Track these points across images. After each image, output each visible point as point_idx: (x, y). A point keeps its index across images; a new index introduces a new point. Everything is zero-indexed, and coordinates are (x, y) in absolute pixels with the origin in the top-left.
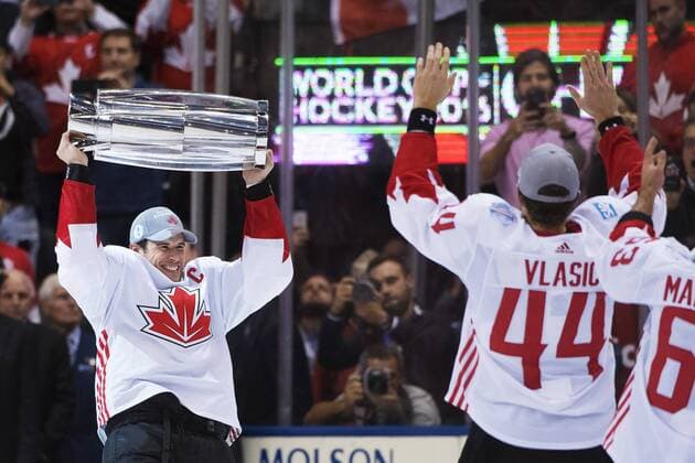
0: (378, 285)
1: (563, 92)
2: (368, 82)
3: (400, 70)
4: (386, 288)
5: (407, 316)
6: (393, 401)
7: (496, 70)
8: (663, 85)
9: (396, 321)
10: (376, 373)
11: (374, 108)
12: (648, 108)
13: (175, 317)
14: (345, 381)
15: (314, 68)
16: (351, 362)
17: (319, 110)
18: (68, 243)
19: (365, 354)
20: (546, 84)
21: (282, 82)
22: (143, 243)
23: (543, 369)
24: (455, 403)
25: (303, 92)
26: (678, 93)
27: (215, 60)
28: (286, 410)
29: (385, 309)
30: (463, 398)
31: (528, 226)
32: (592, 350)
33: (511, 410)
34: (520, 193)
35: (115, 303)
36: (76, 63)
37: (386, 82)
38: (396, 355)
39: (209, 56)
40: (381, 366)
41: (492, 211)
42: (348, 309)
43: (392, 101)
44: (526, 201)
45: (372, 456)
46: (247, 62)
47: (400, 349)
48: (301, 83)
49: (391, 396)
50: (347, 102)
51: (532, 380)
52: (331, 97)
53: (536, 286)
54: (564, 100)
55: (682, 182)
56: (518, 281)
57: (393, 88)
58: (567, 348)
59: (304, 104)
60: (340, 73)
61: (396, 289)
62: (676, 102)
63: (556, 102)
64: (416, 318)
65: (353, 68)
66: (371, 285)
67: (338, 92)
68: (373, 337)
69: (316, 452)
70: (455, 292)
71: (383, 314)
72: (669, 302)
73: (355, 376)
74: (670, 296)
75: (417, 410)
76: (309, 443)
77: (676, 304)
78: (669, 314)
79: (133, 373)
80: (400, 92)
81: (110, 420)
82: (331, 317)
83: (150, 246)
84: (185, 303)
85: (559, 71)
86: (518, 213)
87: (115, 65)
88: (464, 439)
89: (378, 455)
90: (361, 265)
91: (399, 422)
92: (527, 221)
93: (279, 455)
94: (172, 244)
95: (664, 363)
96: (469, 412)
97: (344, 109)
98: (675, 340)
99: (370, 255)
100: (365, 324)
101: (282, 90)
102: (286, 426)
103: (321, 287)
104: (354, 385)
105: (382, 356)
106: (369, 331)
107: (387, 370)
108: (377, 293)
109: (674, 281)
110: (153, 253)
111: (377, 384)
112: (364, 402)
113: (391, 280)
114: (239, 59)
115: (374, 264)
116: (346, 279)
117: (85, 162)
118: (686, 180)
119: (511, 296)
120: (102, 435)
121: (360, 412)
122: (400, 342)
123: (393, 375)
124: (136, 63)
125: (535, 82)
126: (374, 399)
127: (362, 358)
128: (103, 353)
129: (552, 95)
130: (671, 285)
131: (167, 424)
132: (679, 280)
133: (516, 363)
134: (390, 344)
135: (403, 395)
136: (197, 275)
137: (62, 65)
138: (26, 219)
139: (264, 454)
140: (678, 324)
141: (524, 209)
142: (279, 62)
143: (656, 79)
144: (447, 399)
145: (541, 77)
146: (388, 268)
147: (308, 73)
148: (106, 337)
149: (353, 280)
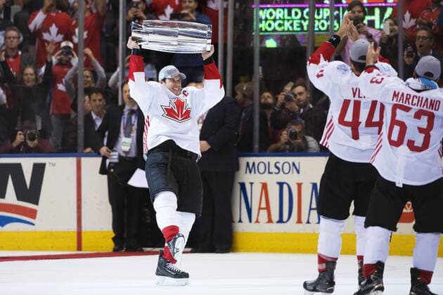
0: (295, 96)
1: (368, 18)
2: (290, 14)
3: (302, 9)
4: (298, 97)
5: (307, 108)
6: (300, 143)
7: (341, 9)
8: (407, 15)
9: (302, 110)
10: (293, 131)
11: (292, 25)
12: (402, 25)
13: (176, 111)
14: (281, 135)
15: (268, 8)
16: (283, 127)
17: (270, 25)
18: (134, 80)
19: (289, 124)
20: (362, 14)
21: (255, 14)
22: (164, 80)
23: (360, 131)
24: (324, 145)
25: (263, 18)
26: (414, 18)
27: (227, 5)
28: (256, 146)
29: (298, 105)
30: (327, 143)
31: (353, 74)
32: (380, 124)
33: (345, 148)
34: (351, 60)
35: (152, 105)
36: (172, 7)
37: (296, 14)
38: (302, 124)
39: (225, 3)
40: (296, 129)
41: (338, 68)
42: (283, 105)
43: (299, 21)
44: (353, 62)
45: (291, 165)
46: (241, 6)
47: (303, 121)
48: (262, 14)
49: (299, 141)
50: (281, 22)
51: (356, 136)
52: (275, 20)
53: (357, 98)
54: (369, 21)
55: (414, 54)
56: (349, 96)
57: (299, 16)
58: (369, 123)
59: (264, 22)
60: (278, 10)
61: (302, 97)
62: (413, 22)
63: (365, 22)
64: (310, 109)
65: (283, 8)
66: (292, 96)
67: (278, 18)
68: (293, 117)
69: (269, 163)
70: (324, 98)
71: (297, 107)
72: (395, 102)
73: (285, 132)
74: (395, 99)
75: (310, 146)
76: (266, 159)
77: (397, 103)
78: (395, 107)
79: (157, 133)
80: (302, 18)
81: (149, 151)
82: (276, 108)
83: (167, 81)
84: (180, 105)
85: (366, 9)
86: (349, 68)
87: (187, 7)
88: (328, 158)
89: (294, 164)
90: (288, 88)
91: (303, 151)
92: (353, 71)
93: (254, 164)
94: (176, 79)
95: (393, 127)
96: (329, 148)
97: (280, 25)
98: (398, 118)
99: (291, 84)
100: (289, 111)
101: (255, 17)
102: (257, 153)
103: (268, 97)
104: (285, 136)
105: (296, 124)
106: (291, 114)
107: (297, 130)
108: (294, 99)
109: (397, 93)
110: (169, 83)
111: (293, 136)
112: (288, 143)
113: (300, 94)
114: (238, 5)
115: (294, 87)
116: (282, 93)
117: (139, 48)
118: (416, 53)
119: (346, 103)
120: (145, 157)
121: (288, 147)
122: (303, 119)
123: (300, 132)
124: (196, 6)
125: (357, 14)
126: (292, 142)
127: (288, 126)
128: (147, 124)
129: (364, 19)
130: (395, 95)
131: (171, 152)
132: (399, 93)
133: (349, 129)
134: (299, 119)
135: (305, 140)
136: (186, 93)
137: (166, 7)
138: (152, 70)
139: (248, 164)
140: (399, 111)
141: (352, 65)
142: (253, 6)
143: (405, 13)
144: (321, 143)
145: (359, 12)
146: (300, 89)
147: (265, 10)
148: (148, 118)
149: (285, 93)
